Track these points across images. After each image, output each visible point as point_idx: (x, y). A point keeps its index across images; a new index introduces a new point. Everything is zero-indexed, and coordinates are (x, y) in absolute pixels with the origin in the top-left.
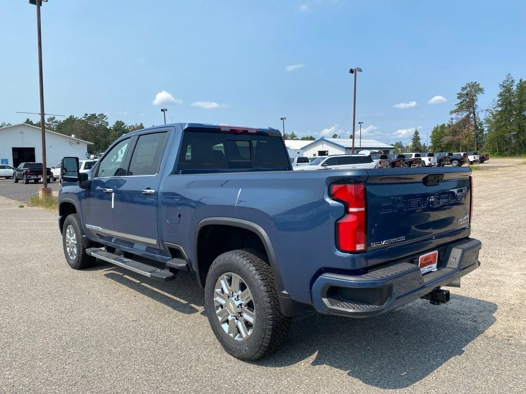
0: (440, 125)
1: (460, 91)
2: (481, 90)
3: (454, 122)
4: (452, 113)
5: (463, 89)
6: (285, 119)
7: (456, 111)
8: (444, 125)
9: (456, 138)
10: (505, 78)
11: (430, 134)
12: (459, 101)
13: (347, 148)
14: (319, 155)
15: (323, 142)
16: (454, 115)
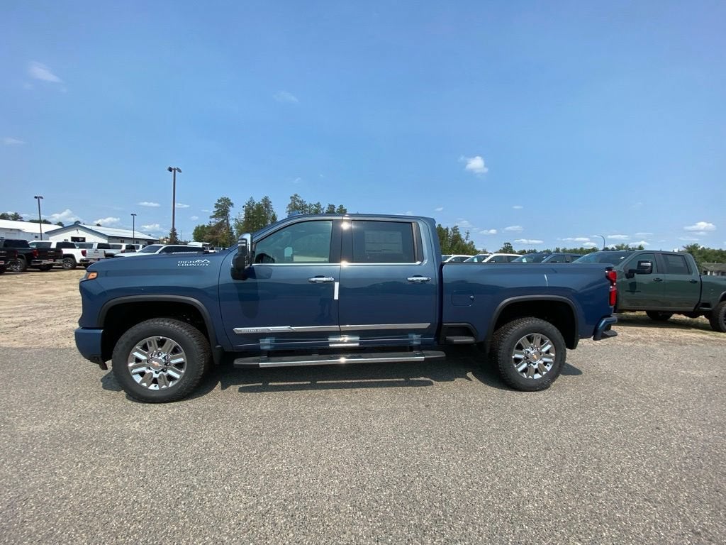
0: (201, 225)
1: (217, 202)
2: (232, 204)
3: (213, 224)
4: (211, 217)
5: (219, 201)
6: (42, 198)
7: (214, 217)
8: (204, 226)
9: (215, 237)
10: (248, 200)
11: (193, 231)
12: (216, 210)
13: (110, 237)
14: (72, 240)
15: (77, 228)
16: (213, 219)
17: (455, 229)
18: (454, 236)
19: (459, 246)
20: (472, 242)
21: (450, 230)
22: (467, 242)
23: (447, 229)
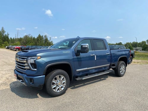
17: (45, 36)
18: (46, 39)
19: (48, 42)
20: (52, 41)
21: (44, 36)
22: (50, 41)
23: (43, 36)
